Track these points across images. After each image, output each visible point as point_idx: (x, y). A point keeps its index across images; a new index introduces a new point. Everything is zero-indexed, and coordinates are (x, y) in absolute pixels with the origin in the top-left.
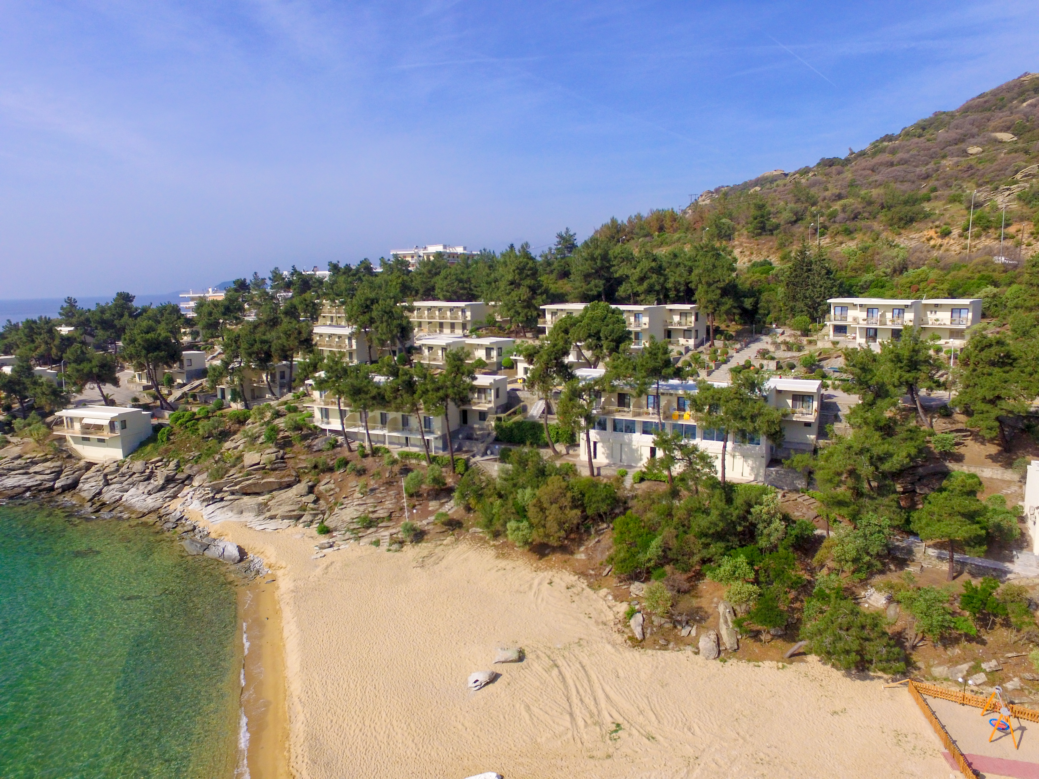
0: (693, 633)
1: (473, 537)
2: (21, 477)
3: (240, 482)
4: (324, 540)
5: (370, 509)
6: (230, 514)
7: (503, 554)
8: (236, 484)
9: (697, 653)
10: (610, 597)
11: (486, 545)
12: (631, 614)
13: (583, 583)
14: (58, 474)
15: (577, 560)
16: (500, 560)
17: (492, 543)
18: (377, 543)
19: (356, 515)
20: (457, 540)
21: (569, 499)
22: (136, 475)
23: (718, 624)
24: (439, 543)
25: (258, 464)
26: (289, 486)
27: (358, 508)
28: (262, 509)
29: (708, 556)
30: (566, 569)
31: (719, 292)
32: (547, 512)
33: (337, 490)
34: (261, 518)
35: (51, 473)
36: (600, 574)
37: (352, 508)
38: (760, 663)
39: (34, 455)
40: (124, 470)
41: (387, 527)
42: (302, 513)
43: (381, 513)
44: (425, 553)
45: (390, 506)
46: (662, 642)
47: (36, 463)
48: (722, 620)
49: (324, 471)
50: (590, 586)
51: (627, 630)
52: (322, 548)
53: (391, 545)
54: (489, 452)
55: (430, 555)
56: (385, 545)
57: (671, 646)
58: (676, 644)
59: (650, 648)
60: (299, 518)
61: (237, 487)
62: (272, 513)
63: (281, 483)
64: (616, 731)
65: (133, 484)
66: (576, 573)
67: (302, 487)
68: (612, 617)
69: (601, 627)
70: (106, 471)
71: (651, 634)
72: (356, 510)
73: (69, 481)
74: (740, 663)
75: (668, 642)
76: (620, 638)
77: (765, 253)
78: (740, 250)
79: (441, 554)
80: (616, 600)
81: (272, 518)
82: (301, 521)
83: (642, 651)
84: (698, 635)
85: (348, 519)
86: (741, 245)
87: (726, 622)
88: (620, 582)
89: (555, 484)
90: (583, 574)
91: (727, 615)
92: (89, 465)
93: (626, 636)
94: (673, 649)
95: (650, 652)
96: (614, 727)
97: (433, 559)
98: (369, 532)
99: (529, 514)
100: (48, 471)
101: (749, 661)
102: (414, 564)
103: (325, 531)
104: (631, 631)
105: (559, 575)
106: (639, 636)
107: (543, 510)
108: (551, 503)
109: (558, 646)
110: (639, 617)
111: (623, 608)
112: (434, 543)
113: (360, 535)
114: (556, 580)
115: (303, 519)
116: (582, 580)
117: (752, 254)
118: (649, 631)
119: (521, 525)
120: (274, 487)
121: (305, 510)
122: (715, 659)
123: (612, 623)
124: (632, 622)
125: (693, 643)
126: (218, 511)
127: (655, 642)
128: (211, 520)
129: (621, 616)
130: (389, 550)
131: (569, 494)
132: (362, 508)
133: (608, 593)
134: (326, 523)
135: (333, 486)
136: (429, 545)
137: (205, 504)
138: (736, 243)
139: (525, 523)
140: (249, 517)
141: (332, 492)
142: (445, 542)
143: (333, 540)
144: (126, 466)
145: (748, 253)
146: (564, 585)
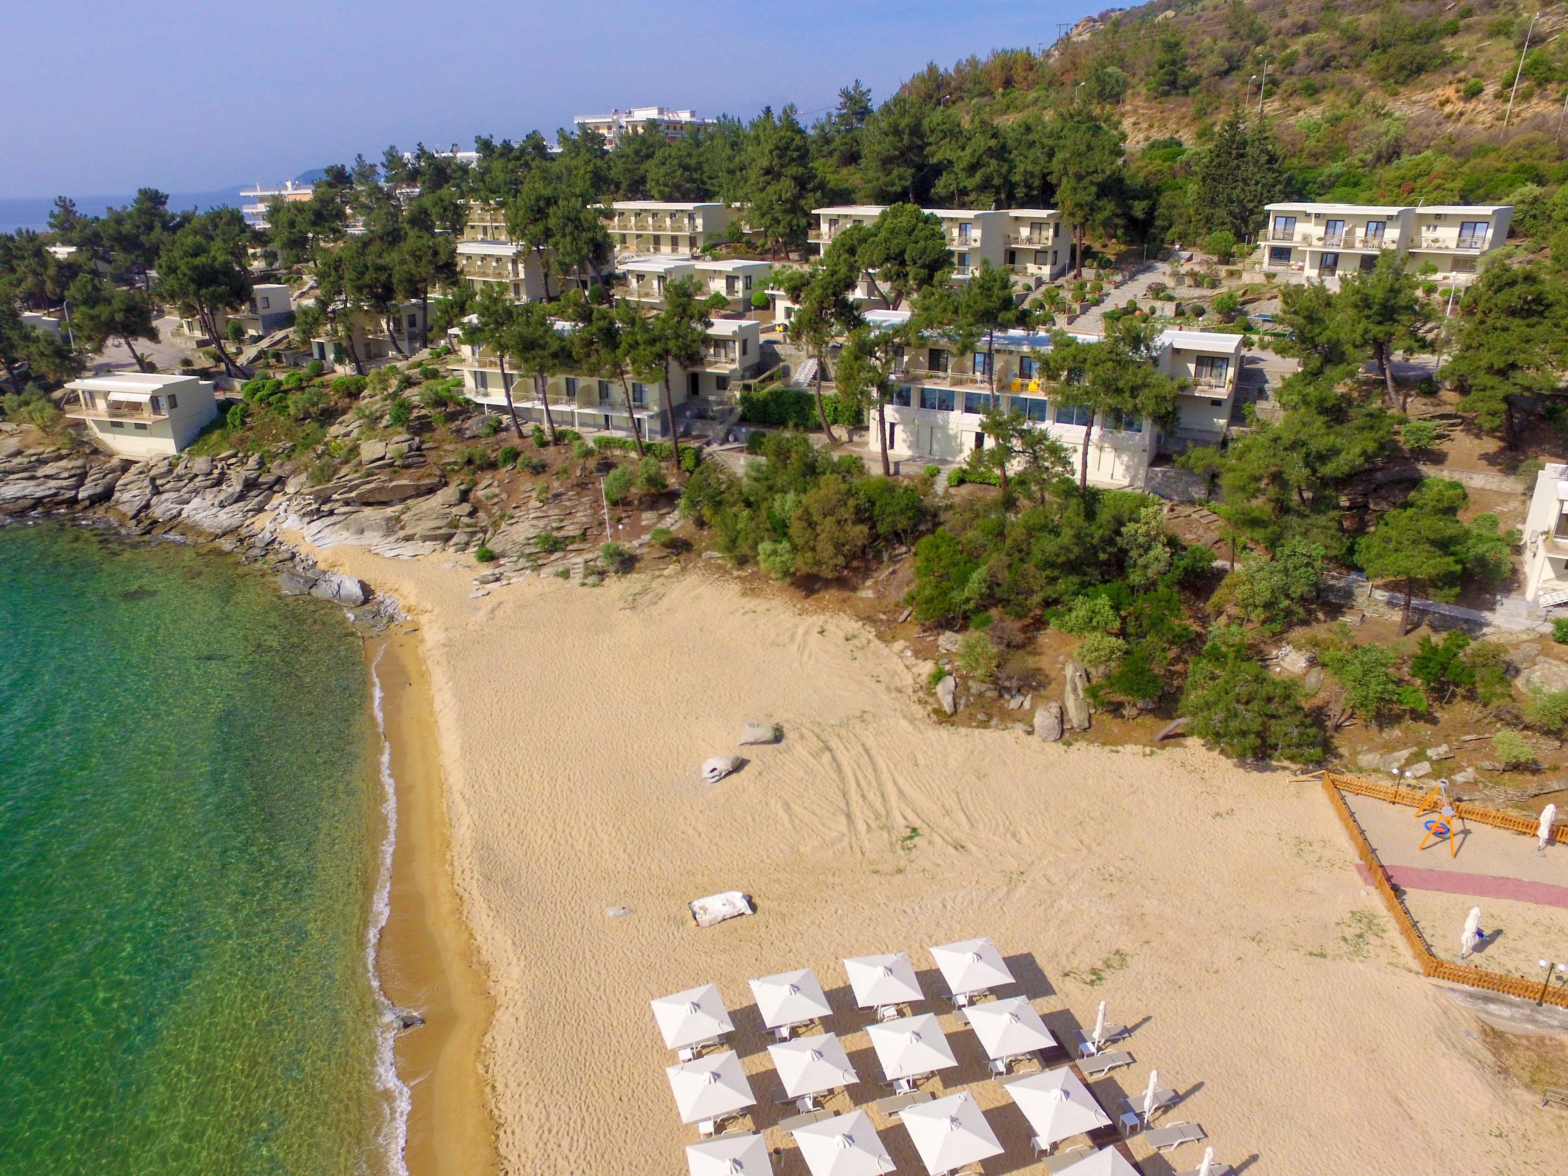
0: (1027, 705)
1: (709, 565)
2: (25, 483)
3: (357, 486)
4: (487, 570)
5: (554, 525)
6: (345, 534)
7: (752, 590)
8: (351, 490)
9: (1030, 733)
10: (909, 653)
11: (728, 577)
12: (938, 677)
13: (869, 633)
14: (81, 478)
15: (862, 599)
16: (747, 599)
17: (736, 573)
18: (566, 574)
19: (532, 533)
20: (684, 569)
21: (852, 510)
22: (200, 478)
23: (1063, 692)
24: (657, 573)
25: (383, 458)
26: (431, 490)
27: (535, 522)
28: (392, 526)
29: (1054, 596)
30: (845, 612)
31: (1094, 189)
32: (819, 529)
33: (504, 496)
34: (392, 539)
35: (71, 477)
36: (895, 620)
37: (527, 524)
38: (1120, 748)
39: (41, 450)
40: (179, 470)
41: (580, 551)
42: (453, 531)
43: (571, 530)
44: (638, 588)
45: (584, 519)
46: (981, 717)
47: (45, 462)
48: (1068, 688)
49: (482, 468)
50: (880, 636)
51: (931, 700)
52: (484, 582)
53: (586, 577)
54: (731, 438)
55: (645, 591)
56: (577, 577)
57: (994, 722)
58: (1002, 720)
59: (963, 725)
60: (448, 538)
61: (353, 494)
62: (408, 531)
63: (418, 487)
64: (911, 838)
65: (196, 492)
66: (859, 618)
67: (450, 493)
68: (910, 681)
69: (894, 694)
70: (153, 473)
71: (966, 706)
72: (533, 526)
73: (99, 489)
74: (1091, 747)
75: (990, 717)
76: (921, 711)
77: (1172, 126)
78: (1132, 120)
79: (661, 590)
80: (917, 658)
81: (408, 538)
82: (451, 543)
83: (952, 729)
84: (1033, 708)
85: (521, 539)
86: (1135, 111)
87: (1075, 690)
88: (924, 631)
89: (832, 486)
90: (869, 619)
91: (1077, 680)
92: (127, 465)
93: (929, 708)
94: (996, 727)
95: (963, 730)
96: (908, 832)
97: (648, 597)
98: (553, 558)
99: (791, 531)
100: (66, 475)
101: (1104, 744)
102: (622, 604)
103: (488, 557)
104: (938, 701)
105: (835, 621)
106: (948, 707)
107: (812, 525)
108: (825, 516)
109: (832, 722)
110: (949, 682)
111: (927, 668)
112: (650, 574)
113: (540, 562)
114: (831, 627)
115: (455, 540)
116: (868, 628)
117: (1151, 126)
118: (963, 701)
119: (779, 547)
120: (409, 493)
121: (456, 527)
122: (1055, 741)
123: (910, 690)
124: (939, 688)
125: (1026, 719)
126: (327, 530)
127: (971, 717)
128: (317, 543)
129: (923, 679)
130: (583, 585)
131: (851, 502)
132: (541, 523)
133: (906, 647)
134: (488, 546)
135: (497, 491)
136: (643, 576)
137: (307, 519)
138: (1128, 108)
139: (785, 545)
140: (373, 538)
141: (496, 500)
142: (666, 572)
143: (500, 570)
144: (182, 465)
145: (1145, 125)
146: (841, 635)
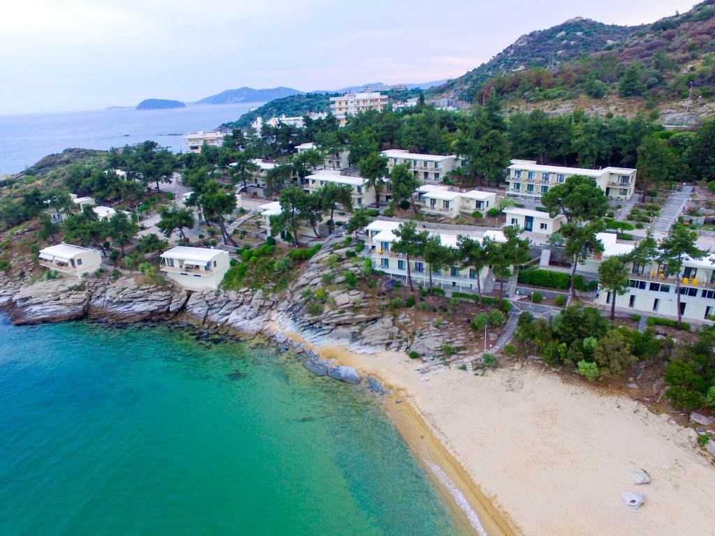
1: (535, 364)
2: (143, 304)
3: (336, 317)
4: (417, 364)
5: (448, 340)
6: (331, 340)
10: (674, 422)
12: (703, 439)
13: (644, 408)
14: (169, 301)
15: (631, 388)
17: (552, 369)
18: (464, 368)
19: (438, 344)
20: (523, 366)
21: (629, 349)
22: (232, 303)
24: (511, 368)
25: (348, 303)
26: (375, 320)
27: (436, 338)
28: (355, 337)
30: (624, 395)
33: (413, 323)
34: (357, 343)
35: (164, 300)
36: (654, 401)
37: (432, 339)
39: (148, 287)
41: (465, 355)
42: (390, 341)
43: (458, 344)
44: (507, 377)
45: (463, 338)
47: (151, 292)
49: (398, 308)
50: (651, 410)
51: (707, 454)
53: (476, 370)
54: (517, 293)
55: (512, 379)
56: (469, 367)
60: (388, 344)
61: (333, 320)
62: (366, 340)
65: (232, 309)
66: (635, 400)
67: (387, 321)
68: (686, 440)
69: (682, 448)
70: (207, 298)
73: (180, 306)
79: (520, 379)
81: (367, 344)
82: (391, 347)
85: (432, 348)
90: (640, 400)
92: (190, 293)
93: (709, 459)
97: (516, 383)
98: (453, 358)
99: (595, 357)
102: (505, 388)
103: (414, 356)
104: (711, 454)
105: (622, 401)
107: (607, 355)
108: (614, 351)
112: (508, 369)
113: (447, 360)
114: (622, 404)
115: (393, 345)
116: (642, 405)
119: (591, 365)
121: (393, 339)
123: (690, 446)
124: (708, 447)
126: (319, 337)
128: (313, 343)
129: (694, 440)
130: (476, 375)
131: (628, 345)
132: (440, 339)
133: (669, 418)
134: (412, 349)
135: (409, 320)
136: (505, 370)
139: (594, 364)
140: (345, 342)
141: (409, 325)
142: (516, 368)
143: (427, 363)
144: (222, 296)
145: (621, 110)
146: (630, 409)
